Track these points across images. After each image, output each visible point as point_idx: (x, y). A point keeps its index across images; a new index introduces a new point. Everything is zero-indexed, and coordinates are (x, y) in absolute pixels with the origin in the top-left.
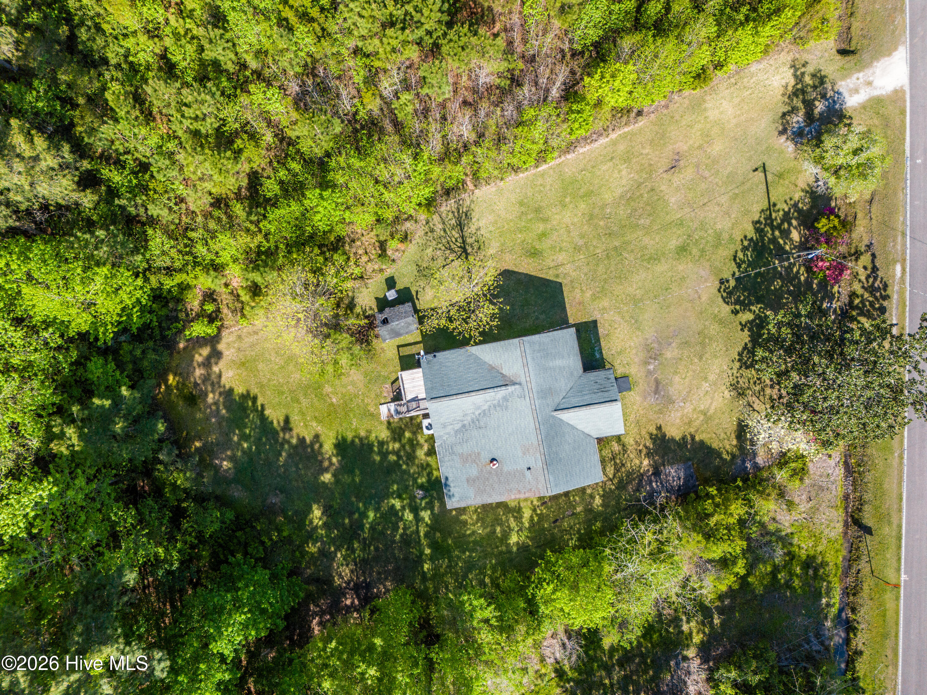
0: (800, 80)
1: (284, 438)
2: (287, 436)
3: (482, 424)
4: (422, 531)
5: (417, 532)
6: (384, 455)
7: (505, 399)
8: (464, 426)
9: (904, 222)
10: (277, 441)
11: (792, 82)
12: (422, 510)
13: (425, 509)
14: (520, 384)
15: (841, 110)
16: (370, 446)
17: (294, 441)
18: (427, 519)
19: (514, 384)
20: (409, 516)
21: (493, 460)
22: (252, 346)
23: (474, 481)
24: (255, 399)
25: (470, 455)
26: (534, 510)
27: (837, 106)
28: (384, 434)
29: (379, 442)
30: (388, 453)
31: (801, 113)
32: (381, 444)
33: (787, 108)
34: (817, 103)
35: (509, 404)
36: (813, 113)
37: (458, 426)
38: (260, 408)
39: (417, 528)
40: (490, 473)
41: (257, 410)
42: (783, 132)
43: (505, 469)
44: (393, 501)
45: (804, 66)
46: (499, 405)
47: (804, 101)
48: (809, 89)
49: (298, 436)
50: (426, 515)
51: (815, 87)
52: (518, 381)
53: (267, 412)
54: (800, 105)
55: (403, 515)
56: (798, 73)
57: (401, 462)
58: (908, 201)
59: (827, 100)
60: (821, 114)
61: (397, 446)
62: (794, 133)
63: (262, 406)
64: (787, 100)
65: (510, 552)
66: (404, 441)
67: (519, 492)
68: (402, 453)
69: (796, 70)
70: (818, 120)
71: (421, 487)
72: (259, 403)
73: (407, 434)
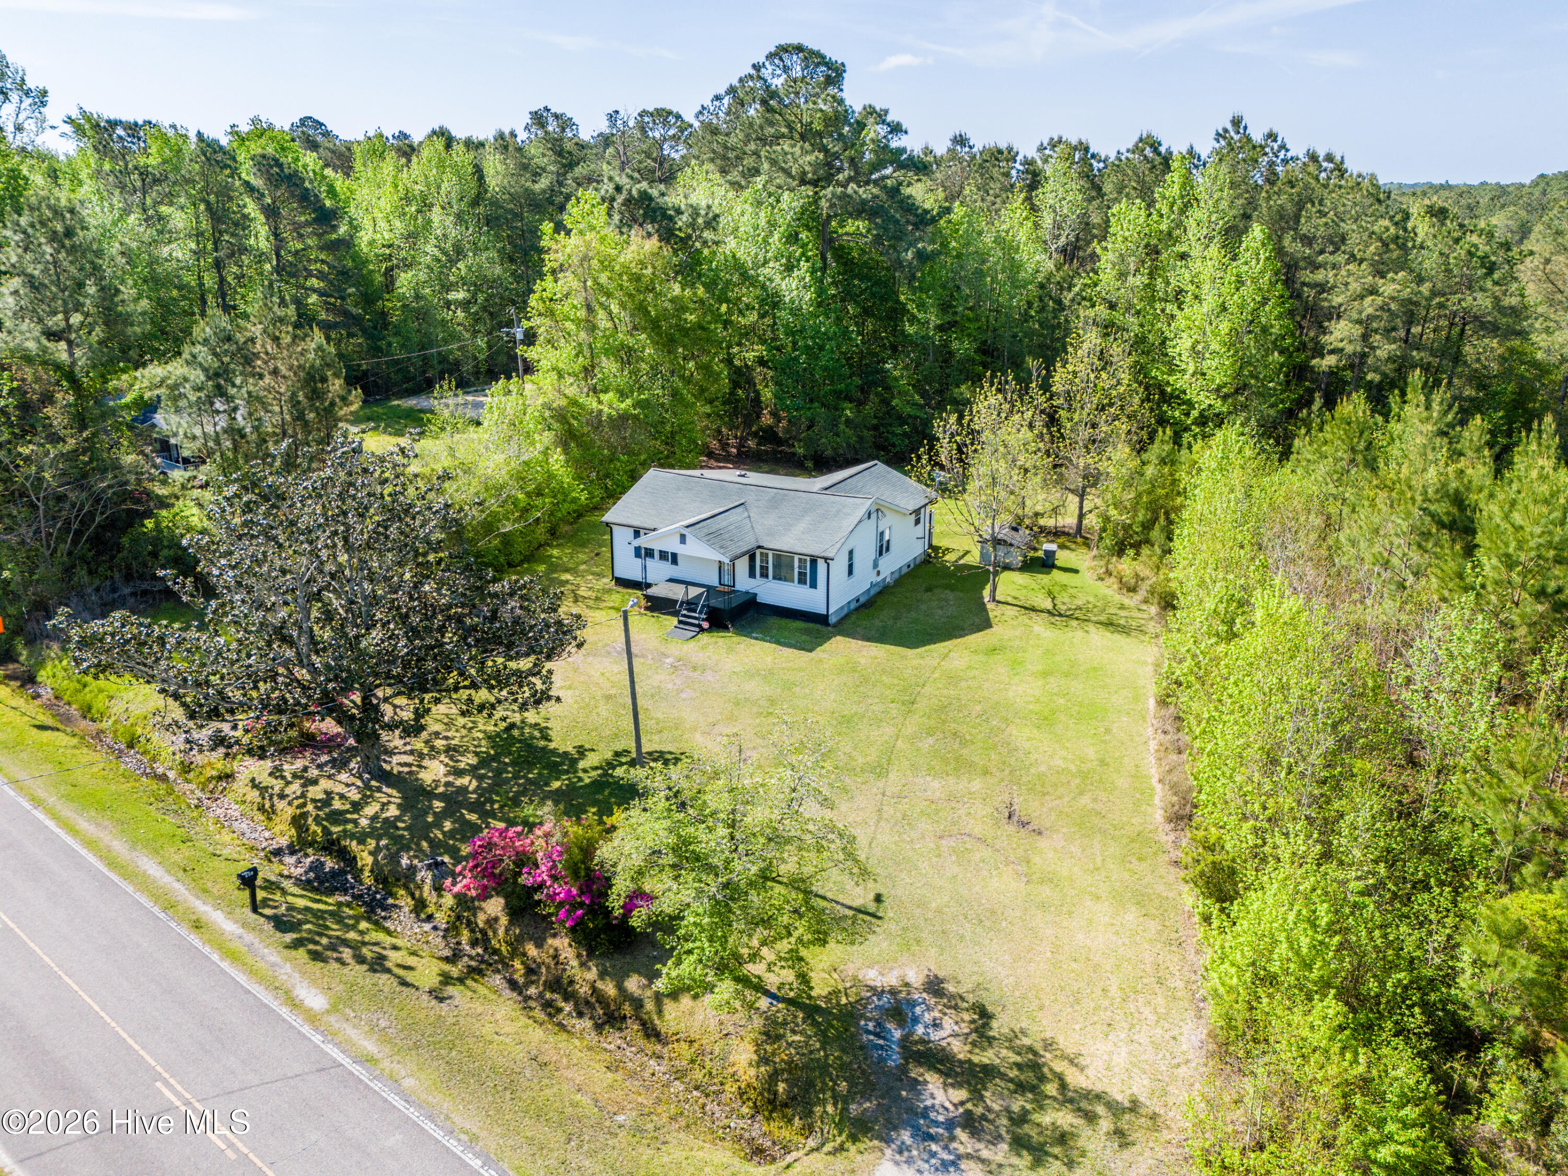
0: (1071, 1101)
9: (394, 1082)
11: (1075, 1079)
15: (888, 1141)
27: (906, 1136)
31: (959, 1049)
33: (998, 1027)
34: (960, 1094)
36: (932, 1067)
42: (935, 986)
45: (1119, 1133)
47: (989, 1072)
48: (1018, 1104)
51: (1021, 1119)
54: (986, 1057)
56: (1100, 1110)
58: (429, 1126)
59: (950, 1125)
60: (915, 1085)
62: (913, 1004)
64: (1026, 1041)
69: (1115, 1109)
70: (903, 1069)
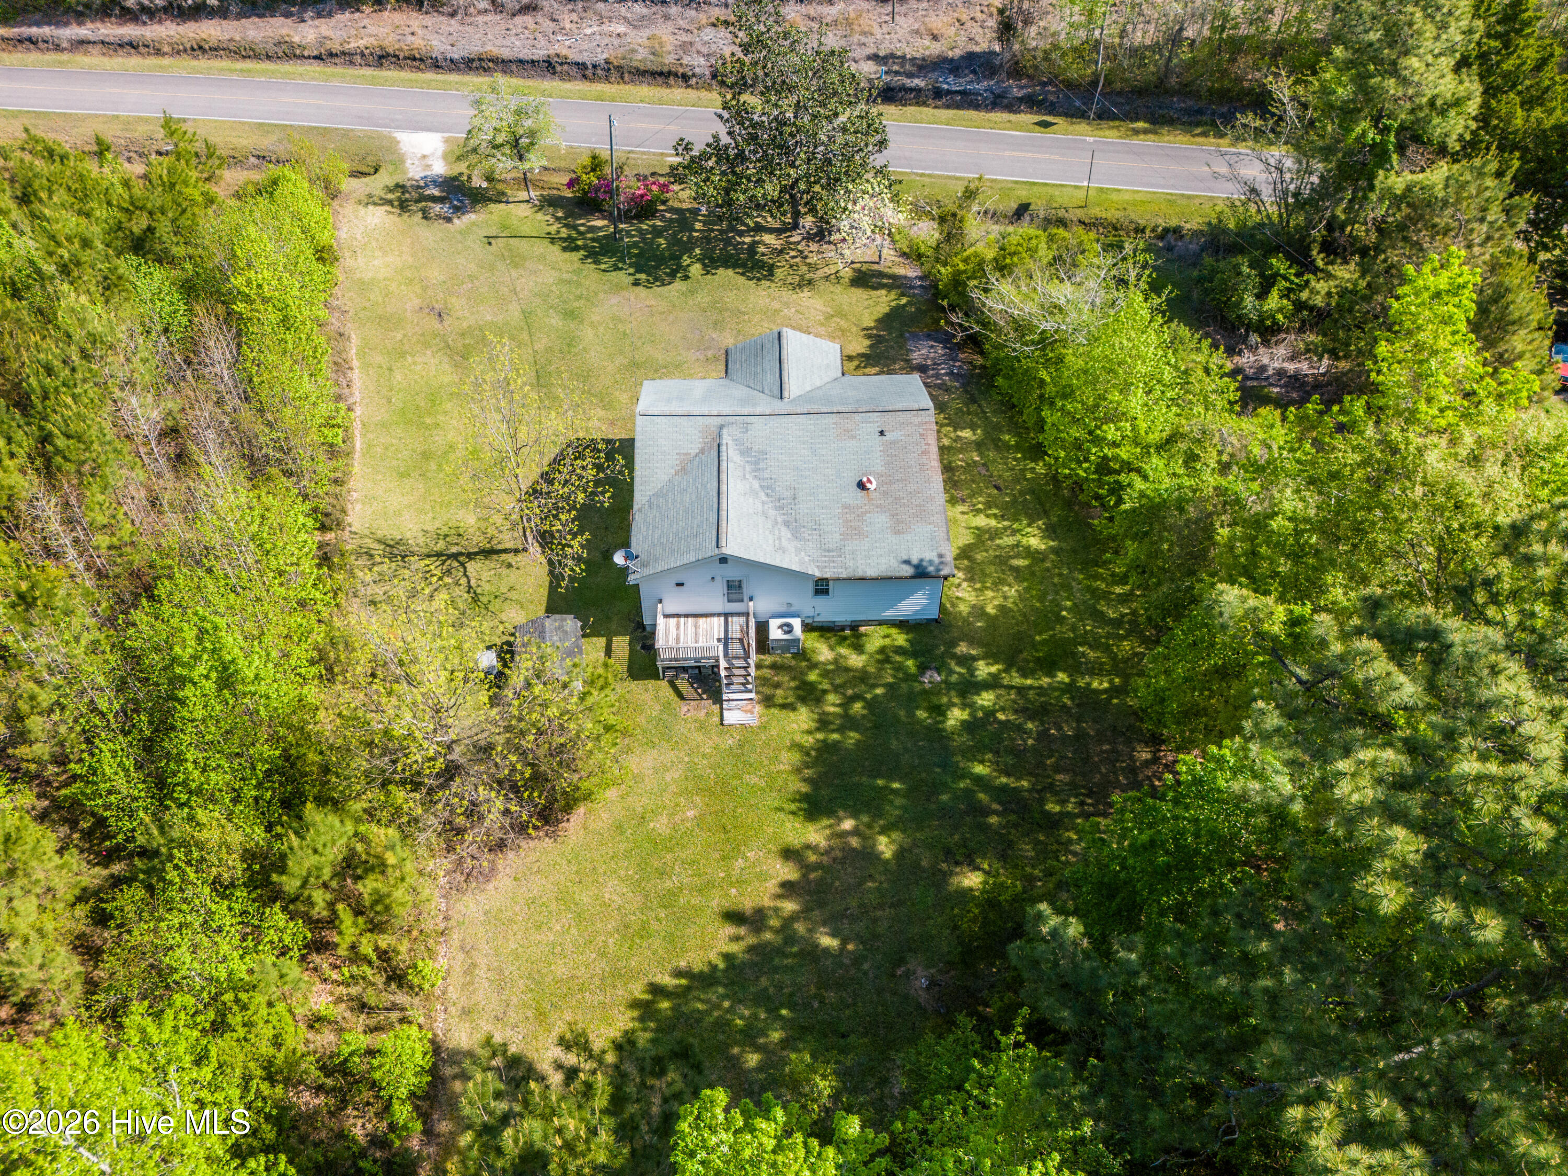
1: (777, 931)
2: (774, 922)
3: (788, 494)
4: (1017, 680)
5: (1021, 690)
6: (848, 722)
7: (745, 452)
8: (787, 524)
10: (779, 951)
12: (972, 675)
13: (972, 671)
14: (721, 427)
16: (825, 748)
17: (789, 906)
18: (994, 669)
19: (720, 435)
20: (986, 699)
21: (861, 486)
22: (501, 984)
23: (899, 522)
24: (656, 990)
25: (847, 521)
26: (979, 511)
28: (803, 718)
29: (818, 729)
30: (846, 716)
32: (823, 723)
35: (756, 448)
37: (786, 533)
38: (683, 982)
39: (1012, 687)
40: (885, 493)
41: (688, 989)
43: (879, 468)
44: (951, 722)
46: (756, 463)
49: (779, 897)
50: (984, 670)
52: (716, 431)
53: (698, 966)
55: (982, 707)
57: (868, 696)
61: (832, 698)
63: (678, 973)
65: (1056, 551)
66: (826, 686)
67: (925, 452)
68: (850, 692)
71: (923, 668)
72: (667, 981)
73: (813, 677)
